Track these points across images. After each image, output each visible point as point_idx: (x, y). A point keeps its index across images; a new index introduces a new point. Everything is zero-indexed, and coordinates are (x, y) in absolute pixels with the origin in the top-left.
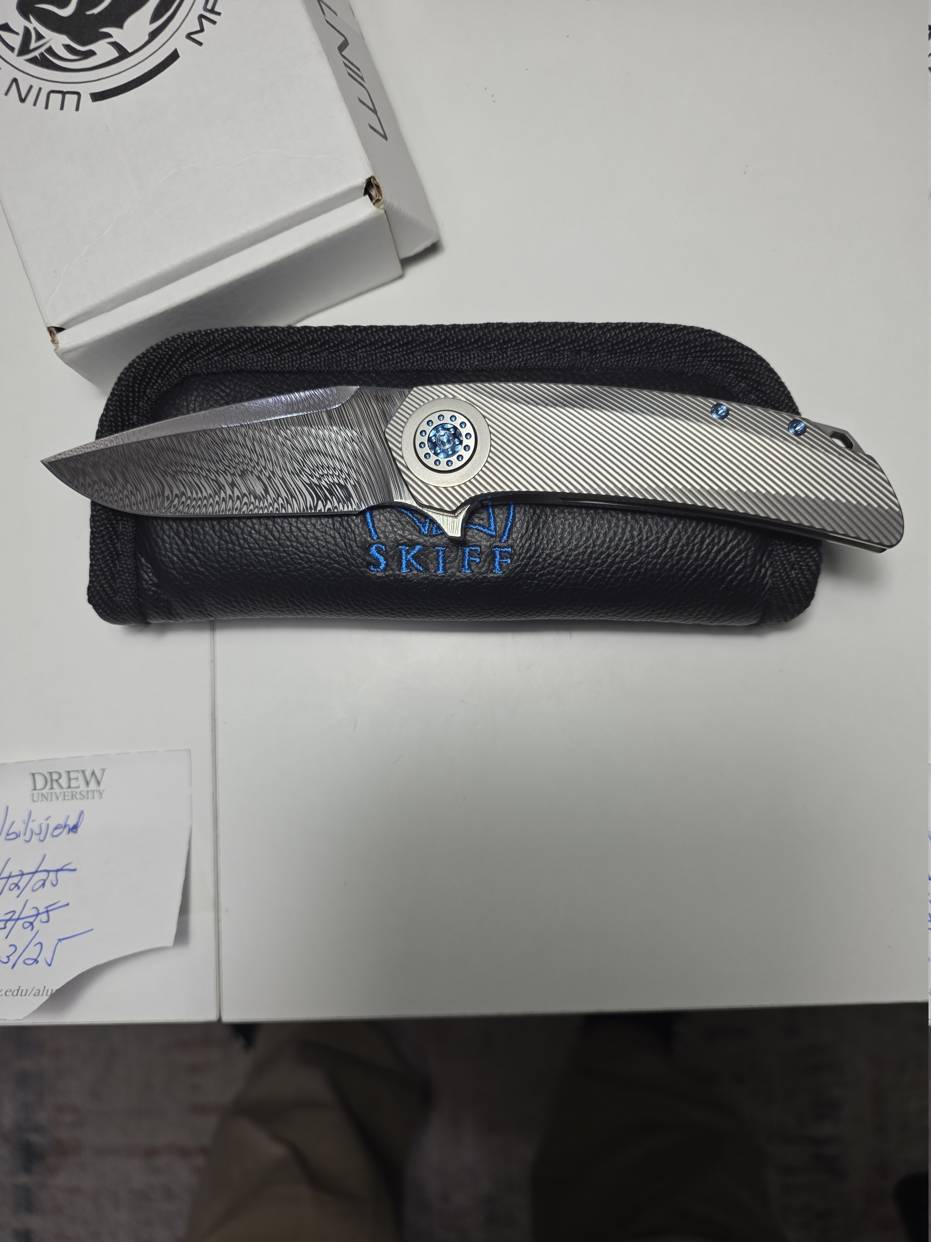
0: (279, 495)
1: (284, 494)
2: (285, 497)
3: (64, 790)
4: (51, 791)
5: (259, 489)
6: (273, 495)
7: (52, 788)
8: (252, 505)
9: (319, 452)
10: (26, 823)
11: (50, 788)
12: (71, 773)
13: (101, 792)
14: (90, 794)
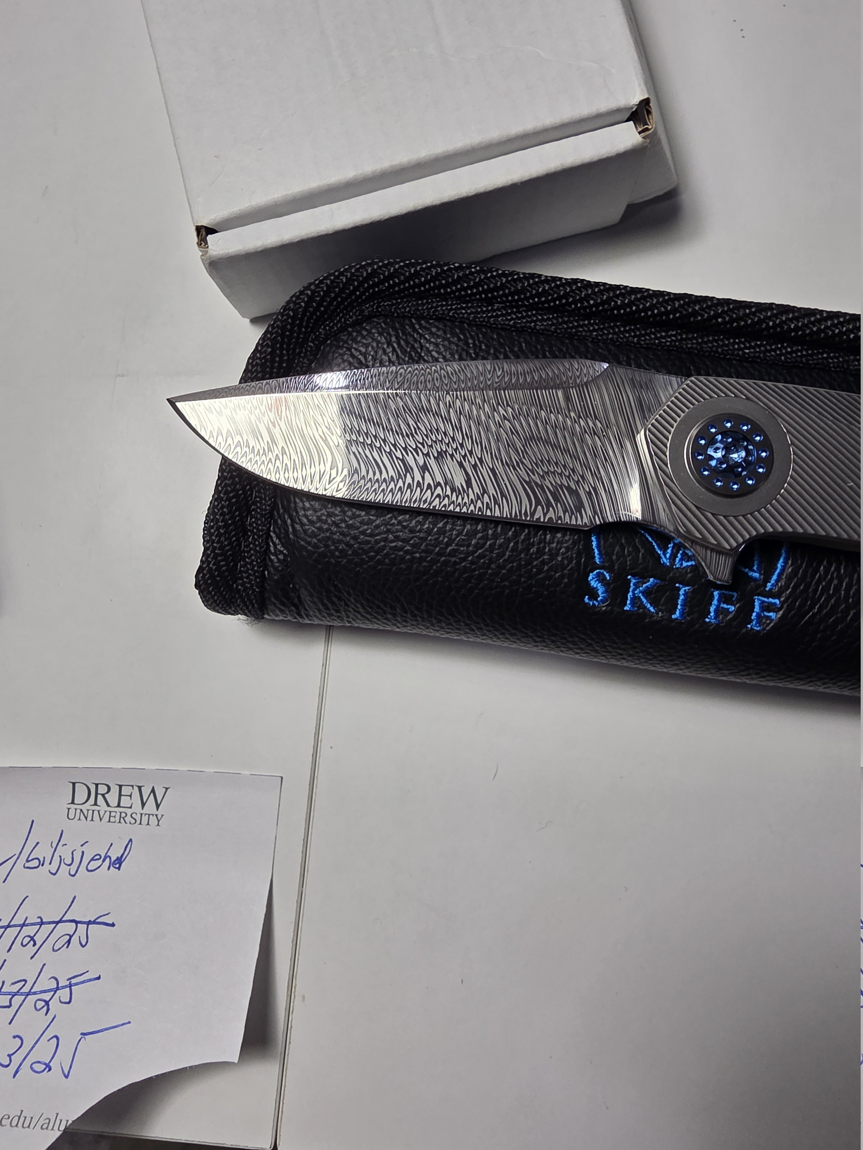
0: (485, 492)
1: (492, 491)
2: (493, 494)
3: (112, 809)
4: (95, 808)
5: (459, 480)
6: (477, 490)
7: (96, 804)
8: (446, 498)
9: (547, 442)
10: (54, 845)
11: (93, 803)
12: (123, 788)
13: (159, 817)
14: (145, 819)
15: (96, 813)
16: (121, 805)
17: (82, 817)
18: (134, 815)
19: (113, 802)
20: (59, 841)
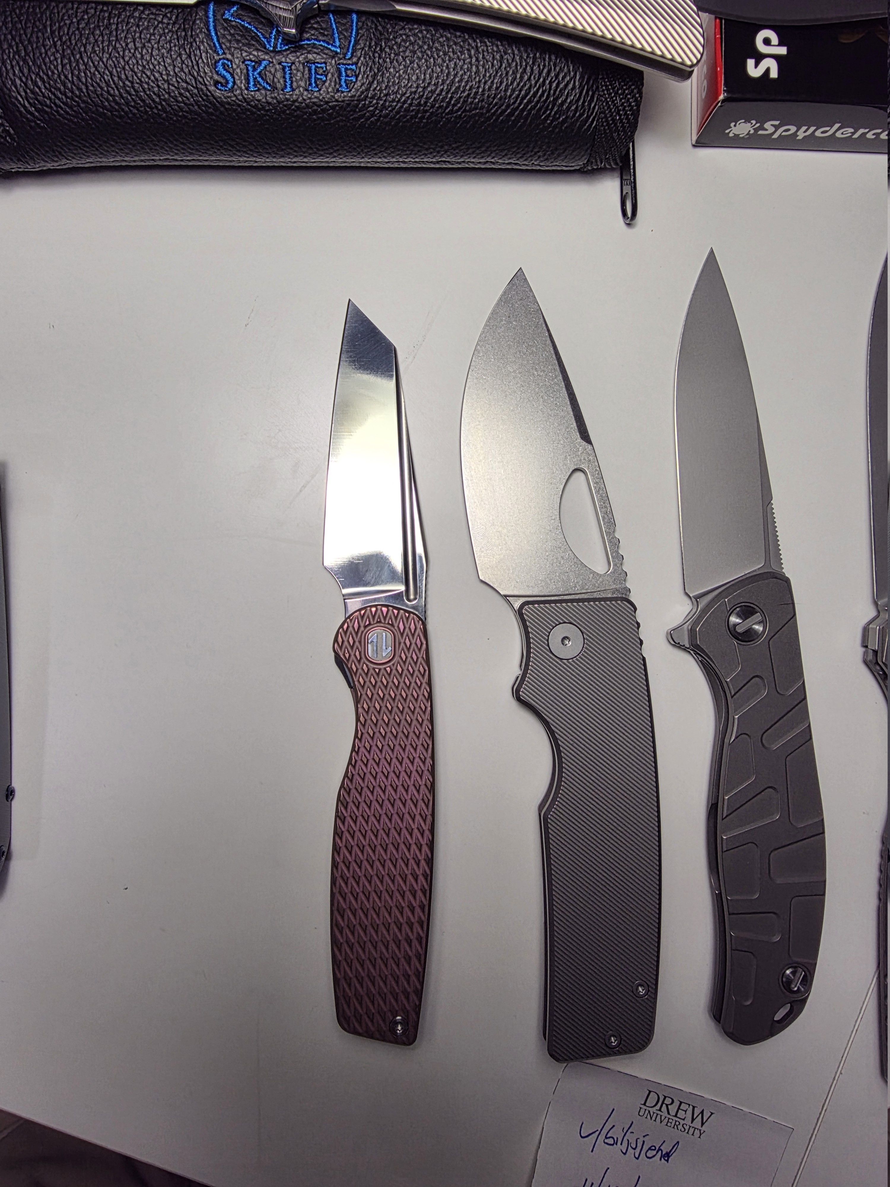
3: (671, 1117)
4: (659, 1112)
7: (660, 1110)
10: (625, 1131)
11: (658, 1108)
12: (683, 1105)
13: (702, 1132)
14: (692, 1130)
15: (659, 1117)
16: (678, 1116)
17: (649, 1117)
18: (685, 1126)
19: (673, 1113)
20: (629, 1128)
